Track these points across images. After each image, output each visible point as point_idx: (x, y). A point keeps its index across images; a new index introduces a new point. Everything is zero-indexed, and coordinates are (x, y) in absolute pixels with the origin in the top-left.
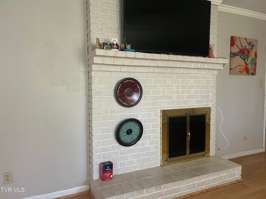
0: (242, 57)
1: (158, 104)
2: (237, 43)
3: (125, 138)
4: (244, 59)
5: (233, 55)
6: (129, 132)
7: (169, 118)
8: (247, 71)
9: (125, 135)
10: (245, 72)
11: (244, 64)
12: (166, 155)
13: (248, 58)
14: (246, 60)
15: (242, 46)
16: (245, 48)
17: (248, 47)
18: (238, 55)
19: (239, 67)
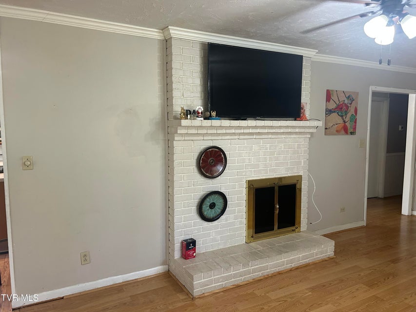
0: (339, 114)
1: (244, 174)
2: (334, 97)
3: (208, 212)
4: (342, 116)
5: (329, 112)
6: (212, 206)
7: (256, 189)
8: (345, 130)
9: (208, 210)
10: (343, 132)
11: (341, 121)
12: (252, 231)
13: (346, 114)
14: (344, 117)
15: (339, 100)
16: (344, 103)
17: (346, 102)
18: (334, 112)
19: (336, 126)
